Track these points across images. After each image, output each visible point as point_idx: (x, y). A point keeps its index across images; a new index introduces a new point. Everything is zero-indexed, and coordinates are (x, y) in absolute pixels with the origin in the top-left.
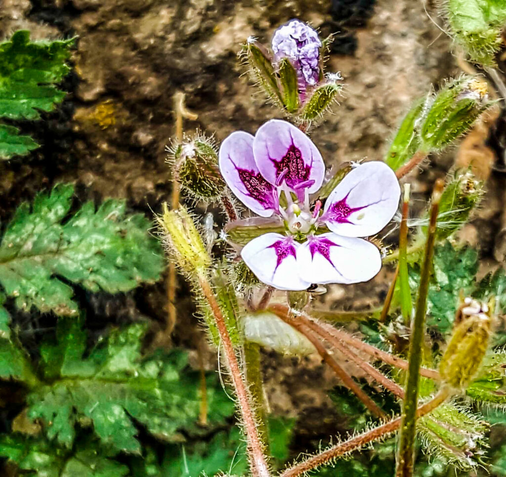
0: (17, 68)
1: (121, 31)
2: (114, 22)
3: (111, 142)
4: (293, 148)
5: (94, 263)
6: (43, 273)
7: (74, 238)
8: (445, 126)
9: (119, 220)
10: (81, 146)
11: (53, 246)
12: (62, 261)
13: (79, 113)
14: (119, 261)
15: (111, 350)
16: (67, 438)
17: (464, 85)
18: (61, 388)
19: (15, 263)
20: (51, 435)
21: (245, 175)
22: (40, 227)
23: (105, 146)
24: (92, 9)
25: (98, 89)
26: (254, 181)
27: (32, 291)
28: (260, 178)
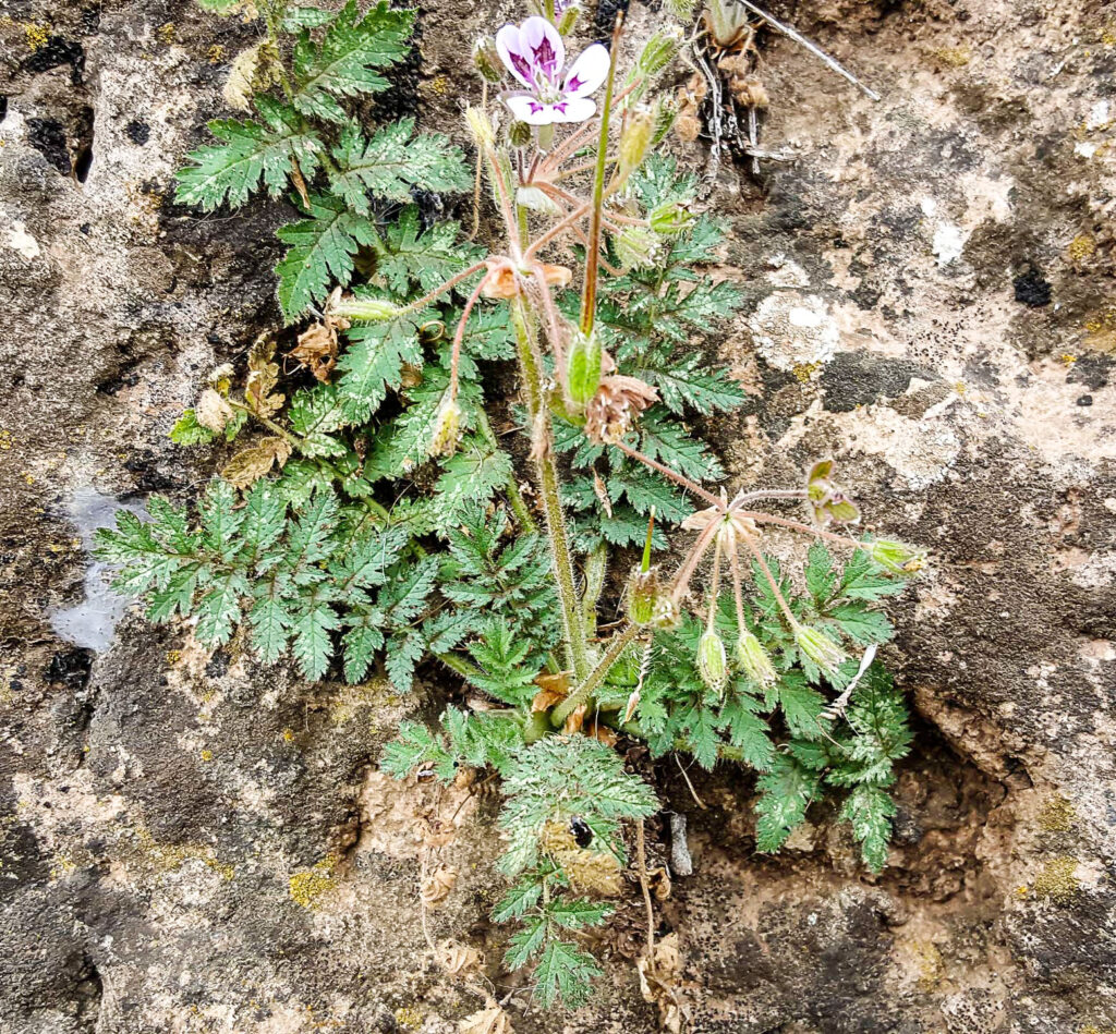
0: (380, 30)
1: (451, 28)
2: (447, 22)
3: (442, 105)
4: (545, 40)
5: (425, 172)
6: (392, 176)
7: (413, 155)
8: (654, 58)
9: (443, 148)
10: (422, 107)
11: (399, 160)
12: (404, 169)
13: (422, 84)
14: (442, 173)
15: (435, 238)
16: (404, 289)
17: (668, 29)
18: (400, 258)
19: (374, 168)
20: (392, 288)
21: (514, 57)
22: (391, 146)
23: (437, 108)
24: (433, 10)
25: (436, 67)
26: (520, 63)
27: (383, 187)
28: (524, 61)
